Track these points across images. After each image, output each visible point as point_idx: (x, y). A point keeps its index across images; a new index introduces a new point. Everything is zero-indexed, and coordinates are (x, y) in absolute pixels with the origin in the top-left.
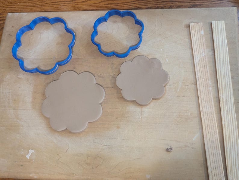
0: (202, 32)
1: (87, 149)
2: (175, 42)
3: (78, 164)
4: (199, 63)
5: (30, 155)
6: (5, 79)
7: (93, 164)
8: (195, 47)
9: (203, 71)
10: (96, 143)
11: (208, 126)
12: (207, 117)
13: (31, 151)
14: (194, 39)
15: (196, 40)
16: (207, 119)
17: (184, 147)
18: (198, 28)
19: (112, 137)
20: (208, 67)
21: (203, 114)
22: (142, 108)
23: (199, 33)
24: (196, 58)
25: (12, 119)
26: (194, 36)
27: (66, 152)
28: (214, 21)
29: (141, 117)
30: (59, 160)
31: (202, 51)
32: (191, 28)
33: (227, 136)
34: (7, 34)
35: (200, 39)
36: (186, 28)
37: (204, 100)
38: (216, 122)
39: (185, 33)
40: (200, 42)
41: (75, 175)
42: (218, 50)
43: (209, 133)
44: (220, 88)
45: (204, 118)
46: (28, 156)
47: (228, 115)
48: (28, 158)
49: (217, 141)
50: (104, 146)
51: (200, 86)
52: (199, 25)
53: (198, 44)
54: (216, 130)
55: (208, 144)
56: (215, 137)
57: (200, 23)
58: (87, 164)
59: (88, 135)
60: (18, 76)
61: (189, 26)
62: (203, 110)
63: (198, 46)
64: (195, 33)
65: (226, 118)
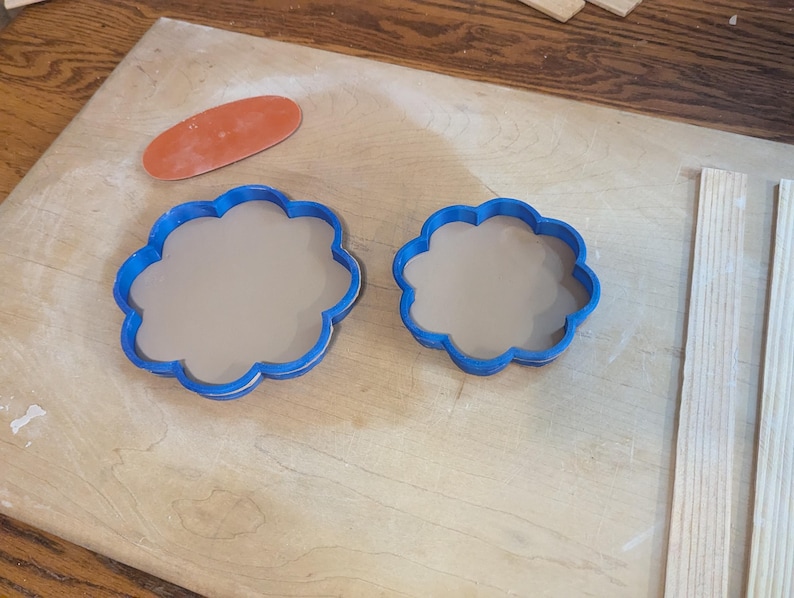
0: (741, 202)
1: (223, 462)
2: (638, 208)
3: (170, 505)
4: (709, 290)
5: (25, 420)
6: (67, 174)
7: (223, 521)
8: (705, 240)
9: (716, 321)
10: (261, 450)
11: (696, 515)
12: (698, 479)
13: (35, 411)
14: (707, 215)
15: (713, 220)
16: (697, 487)
17: (579, 568)
18: (729, 187)
19: (327, 448)
20: (737, 311)
21: (686, 465)
22: (464, 381)
23: (728, 203)
24: (703, 271)
25: (27, 293)
26: (708, 204)
27: (148, 450)
28: (789, 181)
29: (449, 411)
30: (112, 469)
31: (728, 257)
32: (706, 180)
33: (764, 578)
34: (132, 64)
35: (726, 221)
36: (686, 179)
37: (701, 416)
38: (729, 509)
39: (681, 190)
40: (726, 229)
41: (145, 542)
42: (786, 268)
43: (694, 540)
44: (768, 390)
45: (685, 479)
46: (16, 426)
47: (782, 496)
48: (15, 431)
49: (716, 583)
50: (286, 471)
51: (693, 365)
52: (734, 179)
53: (719, 233)
54: (723, 538)
55: (678, 582)
56: (714, 565)
57: (737, 174)
58: (202, 515)
59: (247, 418)
60: (108, 179)
61: (699, 175)
62: (687, 450)
63: (718, 239)
64: (715, 196)
65: (771, 504)
